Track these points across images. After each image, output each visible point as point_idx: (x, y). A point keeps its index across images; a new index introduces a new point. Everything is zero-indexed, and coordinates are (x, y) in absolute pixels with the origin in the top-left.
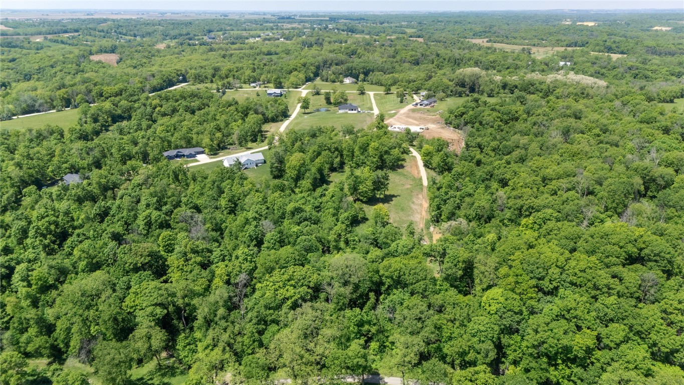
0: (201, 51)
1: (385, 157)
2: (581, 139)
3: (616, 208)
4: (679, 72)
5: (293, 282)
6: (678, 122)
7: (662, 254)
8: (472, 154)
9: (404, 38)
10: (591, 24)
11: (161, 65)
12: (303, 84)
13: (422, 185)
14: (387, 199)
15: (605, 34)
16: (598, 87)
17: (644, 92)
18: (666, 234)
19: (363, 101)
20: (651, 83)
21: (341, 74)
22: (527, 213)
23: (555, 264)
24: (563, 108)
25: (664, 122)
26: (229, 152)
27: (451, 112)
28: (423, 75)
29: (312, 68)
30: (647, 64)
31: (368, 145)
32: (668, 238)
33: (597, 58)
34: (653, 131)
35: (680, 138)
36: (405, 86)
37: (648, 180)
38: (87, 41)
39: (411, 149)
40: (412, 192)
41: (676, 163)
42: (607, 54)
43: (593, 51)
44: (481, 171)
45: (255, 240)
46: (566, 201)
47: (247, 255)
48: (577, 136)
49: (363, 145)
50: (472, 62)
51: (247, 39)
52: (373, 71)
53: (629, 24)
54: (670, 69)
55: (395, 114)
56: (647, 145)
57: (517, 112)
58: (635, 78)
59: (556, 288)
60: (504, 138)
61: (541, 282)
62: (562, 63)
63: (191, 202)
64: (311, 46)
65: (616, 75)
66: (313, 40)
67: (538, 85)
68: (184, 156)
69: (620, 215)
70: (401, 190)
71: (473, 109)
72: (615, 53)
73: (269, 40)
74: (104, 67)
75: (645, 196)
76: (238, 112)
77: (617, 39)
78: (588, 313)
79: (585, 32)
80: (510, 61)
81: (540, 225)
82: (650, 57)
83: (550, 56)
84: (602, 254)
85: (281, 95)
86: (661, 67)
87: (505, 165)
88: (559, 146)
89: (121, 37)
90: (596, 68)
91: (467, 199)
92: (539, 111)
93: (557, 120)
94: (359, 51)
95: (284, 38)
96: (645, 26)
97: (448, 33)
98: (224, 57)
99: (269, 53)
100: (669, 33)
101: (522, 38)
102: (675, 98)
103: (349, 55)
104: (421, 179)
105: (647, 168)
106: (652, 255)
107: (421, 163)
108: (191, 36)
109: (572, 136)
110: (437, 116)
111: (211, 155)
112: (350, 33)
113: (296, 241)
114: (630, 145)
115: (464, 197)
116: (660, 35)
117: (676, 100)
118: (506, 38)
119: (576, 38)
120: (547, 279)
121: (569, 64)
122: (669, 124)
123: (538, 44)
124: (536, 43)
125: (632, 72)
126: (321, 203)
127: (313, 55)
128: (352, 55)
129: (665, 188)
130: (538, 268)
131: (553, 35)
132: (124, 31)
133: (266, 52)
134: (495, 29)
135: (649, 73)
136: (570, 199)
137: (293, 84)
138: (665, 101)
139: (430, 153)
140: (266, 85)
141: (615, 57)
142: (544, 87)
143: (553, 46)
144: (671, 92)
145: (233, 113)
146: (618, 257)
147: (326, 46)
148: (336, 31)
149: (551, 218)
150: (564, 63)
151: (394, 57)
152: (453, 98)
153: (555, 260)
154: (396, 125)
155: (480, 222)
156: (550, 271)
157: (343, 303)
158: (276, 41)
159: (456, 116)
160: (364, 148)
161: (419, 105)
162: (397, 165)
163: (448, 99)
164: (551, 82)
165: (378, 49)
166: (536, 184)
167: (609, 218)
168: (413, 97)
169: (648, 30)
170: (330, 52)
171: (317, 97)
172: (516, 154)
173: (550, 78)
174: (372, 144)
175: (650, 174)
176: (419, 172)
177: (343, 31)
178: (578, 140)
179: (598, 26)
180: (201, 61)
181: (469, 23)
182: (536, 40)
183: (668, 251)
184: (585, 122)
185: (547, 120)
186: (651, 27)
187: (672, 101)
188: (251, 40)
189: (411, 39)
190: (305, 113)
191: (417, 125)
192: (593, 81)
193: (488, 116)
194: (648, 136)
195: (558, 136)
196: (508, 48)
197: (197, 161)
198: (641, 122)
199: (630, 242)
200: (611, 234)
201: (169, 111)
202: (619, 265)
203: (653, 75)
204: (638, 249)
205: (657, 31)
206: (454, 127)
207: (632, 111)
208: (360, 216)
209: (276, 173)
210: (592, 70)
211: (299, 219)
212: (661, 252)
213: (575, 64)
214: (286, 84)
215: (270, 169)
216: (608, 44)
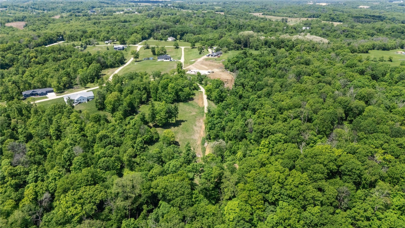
0: (82, 20)
1: (180, 93)
2: (307, 79)
3: (326, 131)
4: (373, 33)
5: (82, 201)
6: (370, 67)
7: (354, 170)
8: (237, 91)
9: (212, 12)
10: (324, 4)
11: (52, 29)
12: (140, 42)
13: (204, 112)
14: (178, 123)
15: (331, 10)
16: (323, 43)
17: (350, 46)
18: (357, 153)
19: (177, 53)
20: (355, 40)
21: (167, 34)
22: (266, 135)
23: (277, 181)
24: (299, 58)
25: (361, 66)
26: (72, 91)
27: (229, 61)
28: (217, 36)
29: (148, 31)
30: (354, 28)
31: (168, 85)
32: (359, 155)
33: (325, 25)
34: (353, 74)
35: (370, 77)
36: (203, 43)
37: (348, 109)
38: (10, 14)
39: (200, 87)
40: (196, 117)
41: (366, 96)
42: (331, 22)
43: (323, 21)
44: (241, 103)
45: (68, 161)
46: (292, 127)
47: (56, 176)
48: (305, 77)
49: (163, 85)
50: (250, 27)
51: (115, 12)
52: (187, 33)
53: (346, 4)
54: (367, 31)
55: (194, 62)
56: (349, 83)
57: (269, 61)
58: (346, 37)
59: (277, 200)
60: (259, 79)
61: (267, 195)
62: (304, 28)
63: (25, 132)
64: (152, 16)
65: (335, 35)
66: (155, 13)
67: (286, 42)
68: (37, 94)
69: (328, 136)
70: (189, 116)
71: (243, 58)
72: (336, 22)
73: (128, 13)
74: (13, 30)
75: (346, 120)
76: (86, 62)
77: (338, 13)
78: (298, 222)
79: (320, 9)
80: (273, 26)
81: (273, 145)
82: (355, 24)
83: (298, 23)
84: (312, 171)
85: (123, 49)
86: (362, 30)
87: (256, 98)
88: (293, 84)
89: (35, 11)
90: (324, 31)
91: (230, 124)
92: (284, 60)
93: (294, 66)
94: (181, 20)
95: (138, 12)
96: (355, 6)
97: (240, 9)
98: (95, 24)
99: (125, 21)
100: (369, 9)
101: (283, 12)
102: (369, 49)
103: (175, 23)
104: (203, 108)
105: (347, 101)
106: (347, 171)
107: (205, 97)
108: (80, 10)
109: (301, 78)
110: (221, 63)
111: (59, 93)
112: (180, 9)
113: (97, 162)
114: (338, 83)
115: (227, 122)
116: (363, 10)
117: (369, 51)
118: (274, 13)
119: (315, 12)
120: (271, 193)
121: (308, 28)
122: (364, 68)
123: (292, 16)
124: (291, 15)
125: (345, 33)
126: (124, 130)
127: (151, 22)
128: (177, 22)
129: (358, 115)
130: (264, 184)
131: (301, 11)
132: (37, 7)
133: (123, 21)
134: (268, 7)
135: (355, 34)
136: (295, 125)
137: (132, 42)
138: (363, 52)
139: (210, 90)
140: (115, 42)
141: (336, 24)
142: (290, 43)
143: (301, 17)
144: (367, 46)
145: (82, 62)
146: (323, 173)
147: (162, 17)
148: (172, 7)
149: (281, 140)
150: (305, 28)
151: (203, 24)
152: (233, 51)
153: (277, 178)
154: (193, 70)
155: (236, 140)
156: (274, 187)
157: (121, 215)
158: (133, 14)
159: (232, 64)
160: (165, 87)
161: (210, 55)
162: (188, 99)
163: (230, 52)
164: (295, 40)
165: (193, 19)
166: (274, 114)
167: (319, 140)
168: (208, 51)
169: (356, 8)
170: (163, 20)
171: (147, 50)
172: (265, 90)
173: (294, 37)
174: (170, 84)
175: (349, 105)
176: (203, 103)
177: (176, 7)
178: (306, 80)
179: (328, 5)
180: (78, 26)
181: (254, 3)
182: (291, 14)
183: (358, 168)
184: (311, 68)
185: (288, 67)
186: (358, 6)
187: (367, 52)
188: (117, 13)
189: (217, 13)
190: (136, 61)
191: (207, 70)
192: (320, 40)
193: (251, 63)
194: (350, 77)
195: (293, 78)
196: (274, 18)
197: (47, 98)
198: (347, 67)
199: (331, 161)
200: (319, 155)
201: (42, 60)
202: (323, 179)
203: (357, 36)
204: (337, 166)
205: (361, 8)
206: (231, 71)
207: (342, 59)
208: (155, 137)
209: (99, 106)
210: (321, 32)
211: (105, 143)
212: (353, 169)
213: (312, 28)
214: (128, 41)
215: (95, 104)
216: (332, 16)
